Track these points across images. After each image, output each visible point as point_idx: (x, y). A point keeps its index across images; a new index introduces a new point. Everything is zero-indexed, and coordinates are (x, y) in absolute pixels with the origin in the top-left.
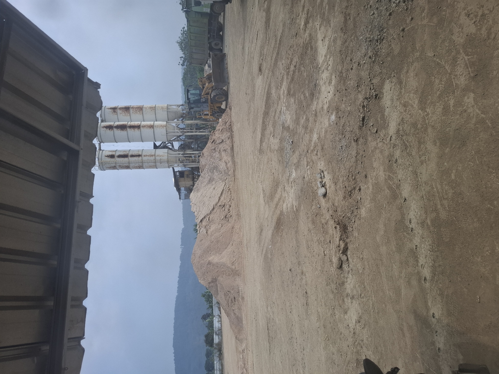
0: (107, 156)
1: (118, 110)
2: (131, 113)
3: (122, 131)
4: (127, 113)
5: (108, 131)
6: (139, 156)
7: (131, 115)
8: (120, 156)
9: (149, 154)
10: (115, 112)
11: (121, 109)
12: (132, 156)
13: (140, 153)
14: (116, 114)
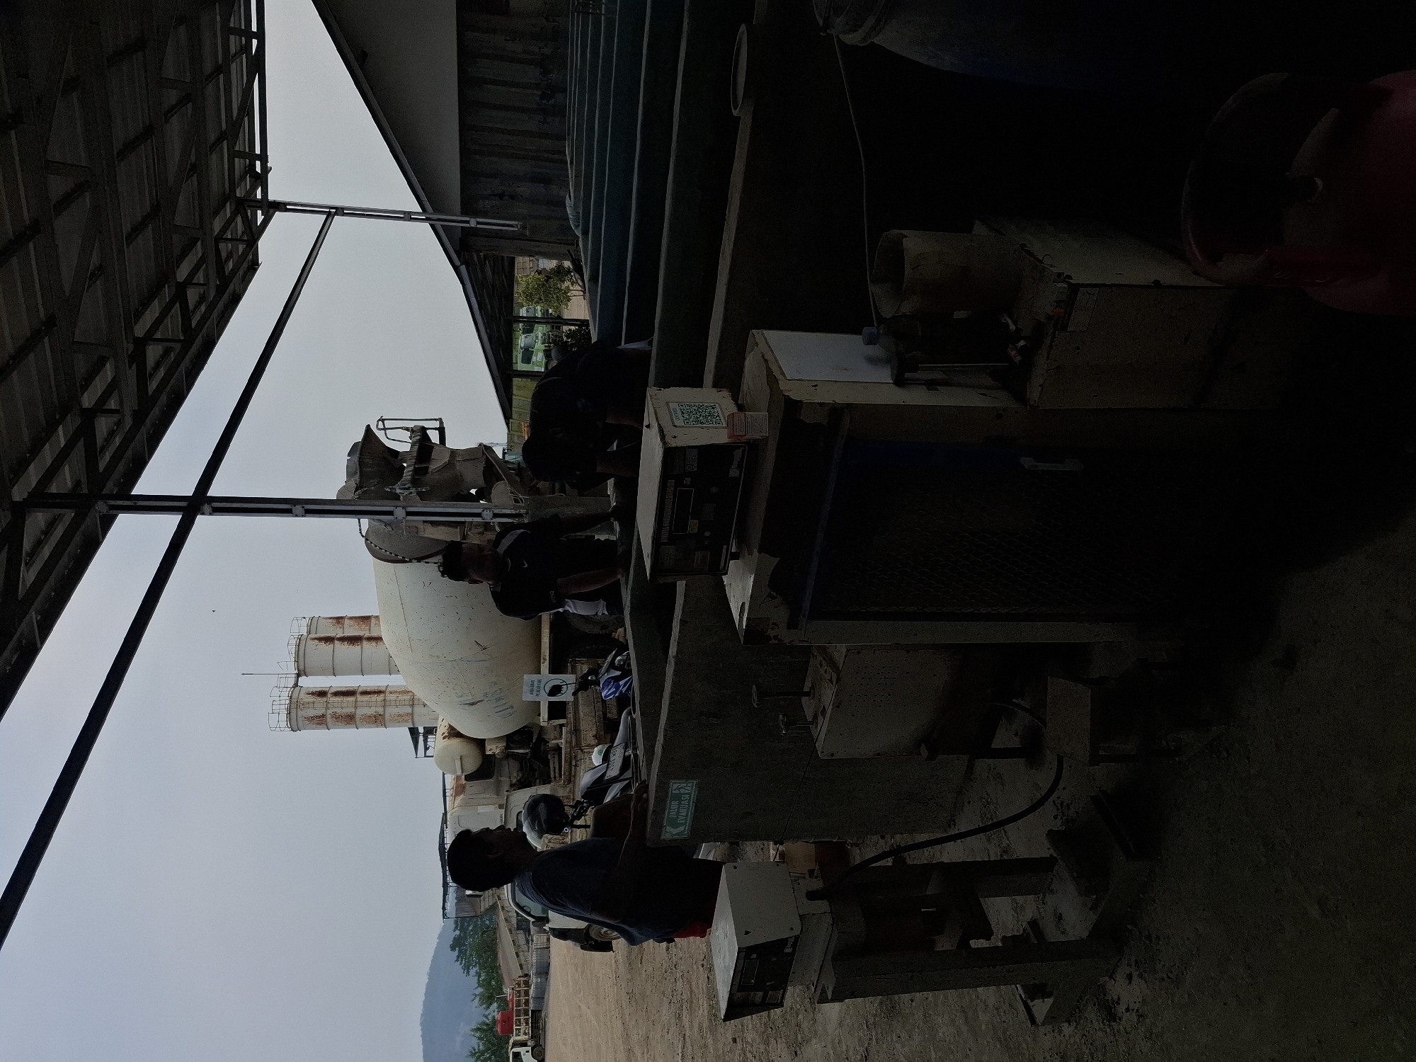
0: (309, 694)
1: (346, 620)
2: (372, 625)
3: (351, 647)
4: (363, 626)
5: (322, 645)
6: (379, 692)
7: (372, 628)
8: (337, 694)
9: (401, 690)
10: (338, 623)
11: (351, 618)
12: (365, 693)
13: (383, 689)
14: (340, 628)
